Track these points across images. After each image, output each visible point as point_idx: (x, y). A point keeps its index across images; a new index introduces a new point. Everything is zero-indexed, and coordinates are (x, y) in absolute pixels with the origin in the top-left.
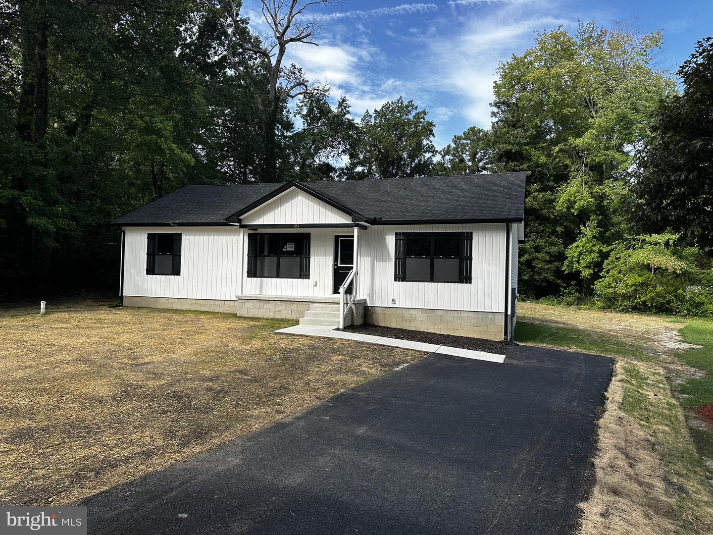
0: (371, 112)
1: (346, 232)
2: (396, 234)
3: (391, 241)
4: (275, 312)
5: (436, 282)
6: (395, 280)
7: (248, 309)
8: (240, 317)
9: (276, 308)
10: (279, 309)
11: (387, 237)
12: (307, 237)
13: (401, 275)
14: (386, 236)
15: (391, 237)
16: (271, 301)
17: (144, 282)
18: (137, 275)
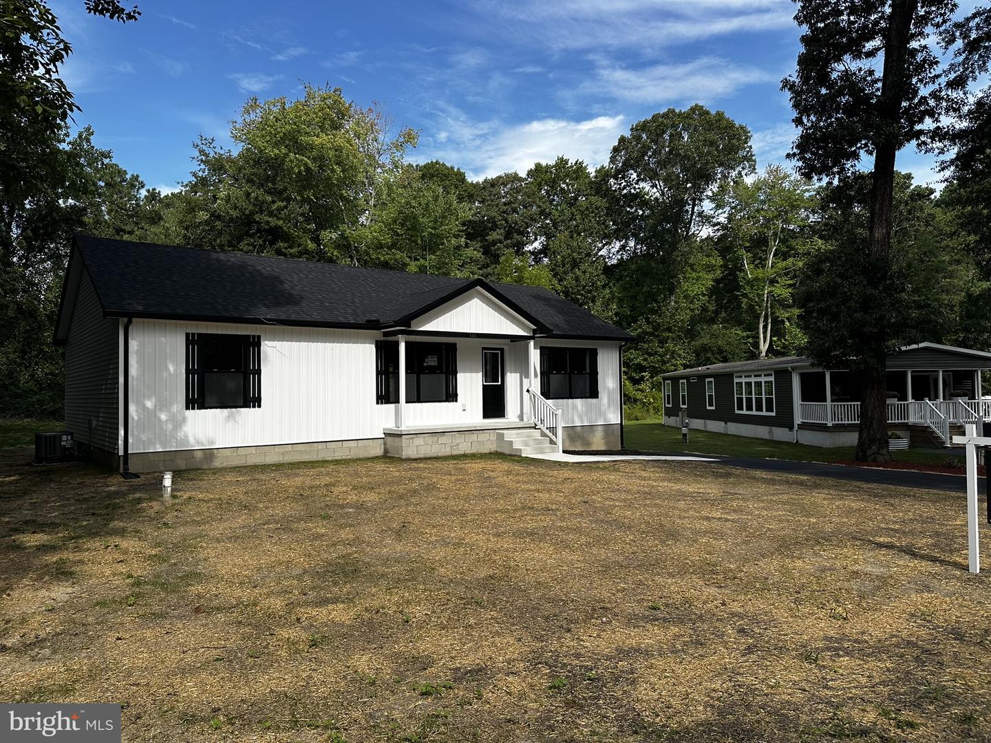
1: (494, 343)
2: (541, 348)
4: (451, 447)
5: (574, 399)
9: (453, 441)
13: (546, 393)
16: (446, 433)
17: (179, 423)
18: (161, 410)
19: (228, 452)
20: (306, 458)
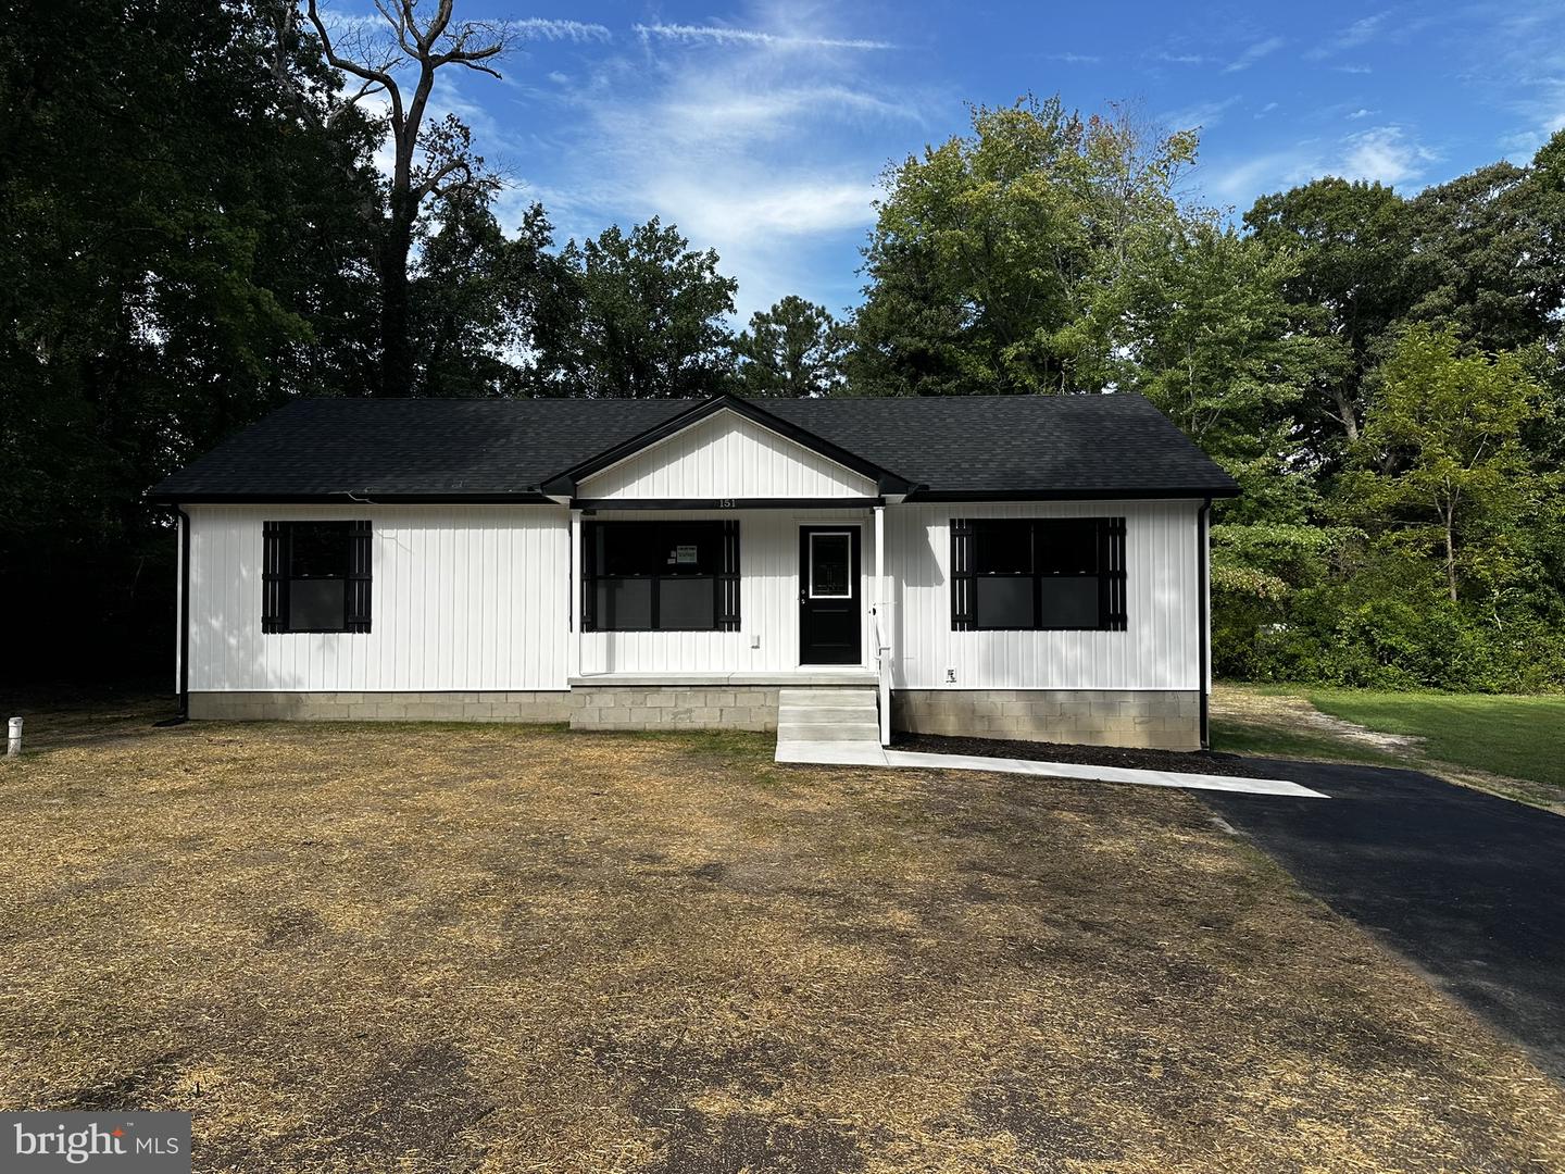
0: (581, 245)
1: (831, 518)
2: (952, 523)
3: (940, 539)
4: (675, 715)
5: (1047, 629)
6: (954, 629)
7: (600, 710)
8: (584, 732)
9: (680, 703)
10: (687, 706)
11: (931, 530)
12: (733, 529)
13: (966, 618)
14: (928, 528)
15: (939, 529)
16: (663, 689)
17: (254, 652)
18: (231, 633)
19: (323, 699)
20: (443, 716)
